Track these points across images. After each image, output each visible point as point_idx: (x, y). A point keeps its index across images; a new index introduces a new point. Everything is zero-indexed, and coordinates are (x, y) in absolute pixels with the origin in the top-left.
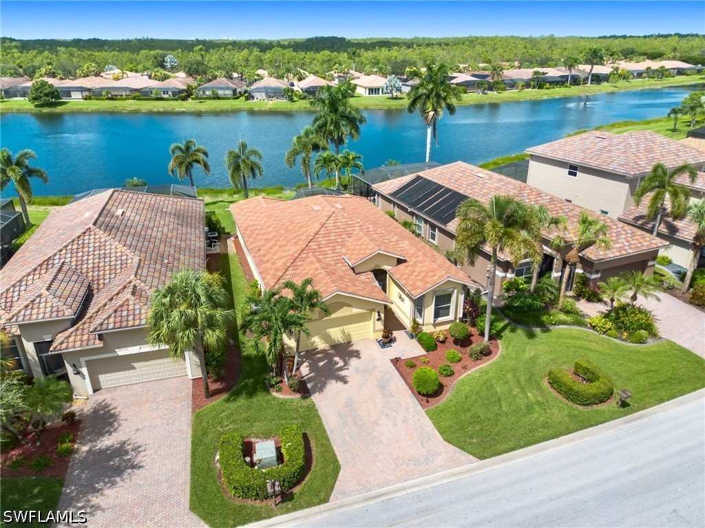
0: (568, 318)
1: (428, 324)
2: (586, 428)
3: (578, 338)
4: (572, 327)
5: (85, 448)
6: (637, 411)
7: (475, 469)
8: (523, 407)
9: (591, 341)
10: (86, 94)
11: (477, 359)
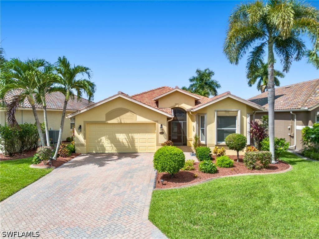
1: (211, 146)
11: (254, 168)
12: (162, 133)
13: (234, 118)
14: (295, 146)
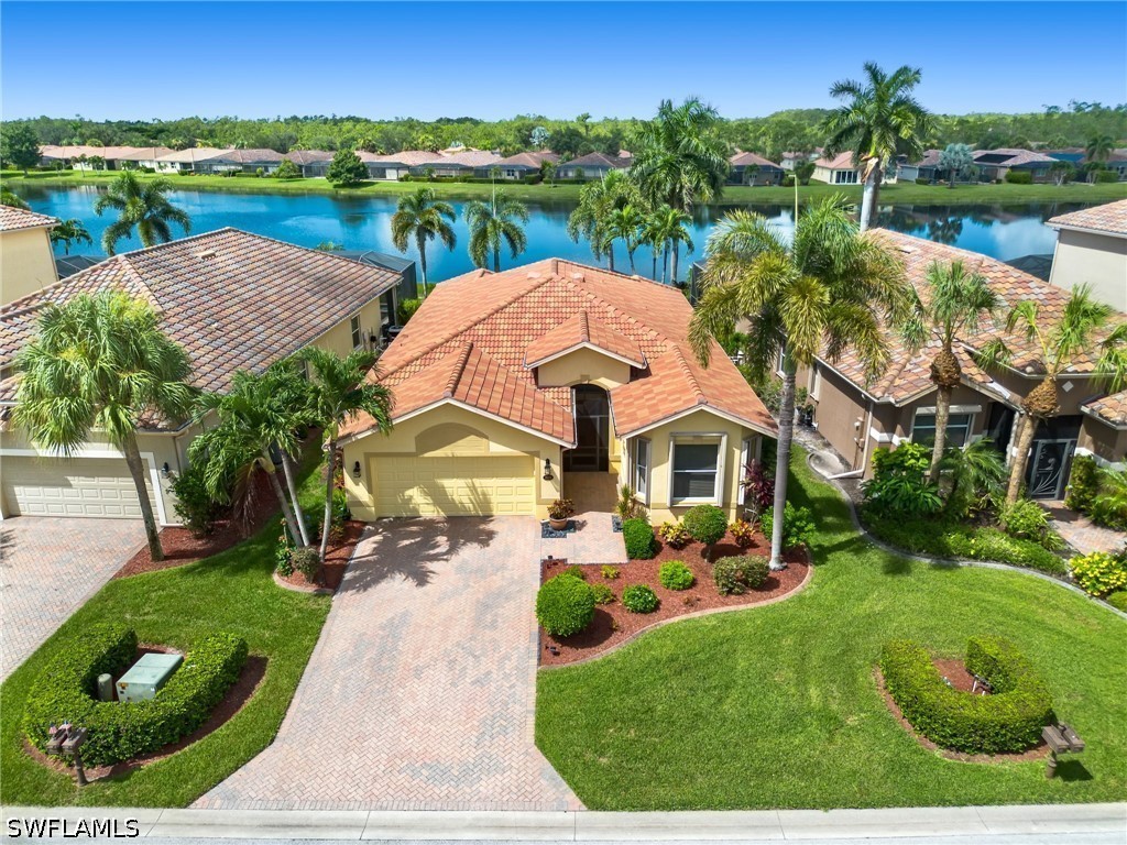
0: (1017, 550)
1: (659, 507)
2: (926, 804)
3: (1022, 596)
4: (1021, 570)
6: (1107, 800)
7: (562, 828)
8: (776, 714)
9: (1055, 608)
10: (403, 173)
11: (730, 592)
12: (549, 477)
13: (714, 449)
14: (861, 470)
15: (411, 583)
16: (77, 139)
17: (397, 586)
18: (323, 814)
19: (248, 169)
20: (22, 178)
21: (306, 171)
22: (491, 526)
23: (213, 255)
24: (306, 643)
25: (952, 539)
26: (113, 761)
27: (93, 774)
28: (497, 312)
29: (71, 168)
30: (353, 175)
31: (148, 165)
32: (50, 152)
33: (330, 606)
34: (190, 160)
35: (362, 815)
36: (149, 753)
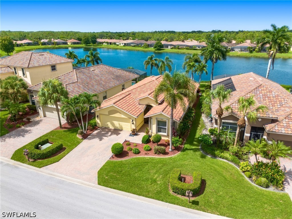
0: (230, 157)
1: (154, 134)
5: (23, 128)
10: (172, 47)
11: (156, 153)
12: (133, 124)
15: (99, 140)
16: (105, 37)
17: (97, 140)
18: (58, 174)
19: (138, 45)
20: (93, 46)
21: (150, 46)
22: (121, 132)
23: (95, 70)
24: (74, 147)
25: (217, 152)
26: (34, 159)
27: (31, 160)
28: (139, 87)
29: (103, 44)
30: (159, 47)
31: (117, 44)
32: (99, 40)
33: (82, 141)
34: (126, 43)
35: (63, 176)
36: (39, 159)
